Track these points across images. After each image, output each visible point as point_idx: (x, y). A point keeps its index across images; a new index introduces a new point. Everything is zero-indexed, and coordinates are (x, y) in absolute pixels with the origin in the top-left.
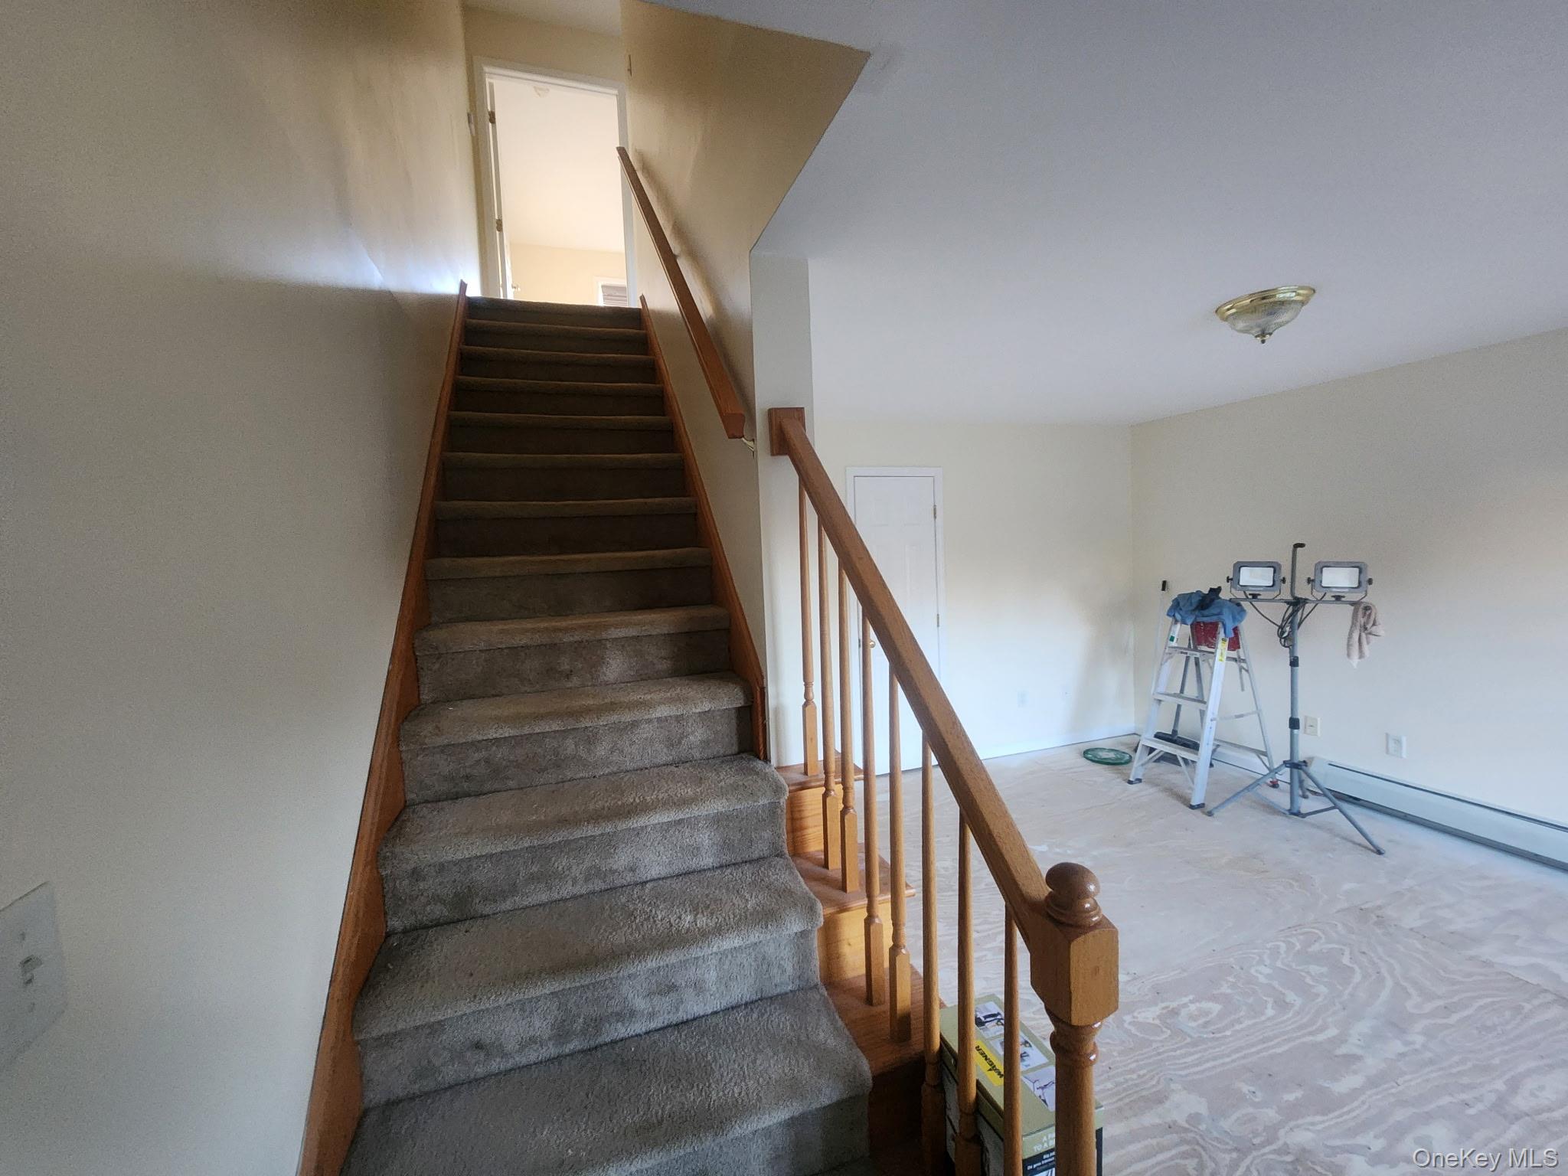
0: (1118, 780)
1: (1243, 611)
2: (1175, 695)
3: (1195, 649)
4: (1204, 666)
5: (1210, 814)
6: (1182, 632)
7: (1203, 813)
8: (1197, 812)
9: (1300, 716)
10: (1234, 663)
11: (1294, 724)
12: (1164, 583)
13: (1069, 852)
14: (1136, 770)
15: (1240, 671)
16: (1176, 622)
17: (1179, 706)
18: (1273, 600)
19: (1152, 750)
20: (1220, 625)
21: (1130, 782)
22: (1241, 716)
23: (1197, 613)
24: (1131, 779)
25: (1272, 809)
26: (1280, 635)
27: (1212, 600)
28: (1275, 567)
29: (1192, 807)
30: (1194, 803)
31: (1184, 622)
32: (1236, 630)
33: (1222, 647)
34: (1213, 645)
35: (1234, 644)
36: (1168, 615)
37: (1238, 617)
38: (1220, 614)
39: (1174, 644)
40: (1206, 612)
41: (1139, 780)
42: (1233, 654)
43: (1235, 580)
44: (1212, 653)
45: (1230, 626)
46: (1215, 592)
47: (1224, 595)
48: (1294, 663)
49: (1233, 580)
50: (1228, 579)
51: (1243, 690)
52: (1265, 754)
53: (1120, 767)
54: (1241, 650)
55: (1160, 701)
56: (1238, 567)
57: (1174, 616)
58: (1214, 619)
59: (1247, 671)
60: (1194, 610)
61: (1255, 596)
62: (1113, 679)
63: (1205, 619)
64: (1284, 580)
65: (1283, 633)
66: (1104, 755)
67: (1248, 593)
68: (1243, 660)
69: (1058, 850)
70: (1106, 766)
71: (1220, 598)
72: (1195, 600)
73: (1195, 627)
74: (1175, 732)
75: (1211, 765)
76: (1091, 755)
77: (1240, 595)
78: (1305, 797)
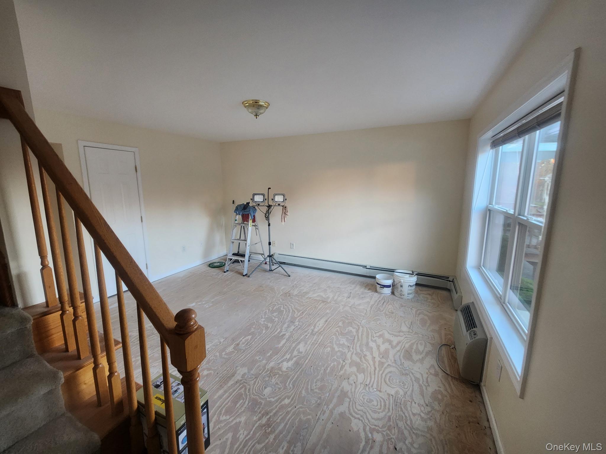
0: (221, 272)
1: (256, 209)
2: (238, 240)
3: (243, 223)
4: (246, 229)
5: (249, 277)
6: (239, 218)
7: (247, 277)
8: (245, 277)
9: (271, 241)
10: (254, 227)
11: (270, 244)
12: (233, 201)
13: (203, 303)
14: (226, 268)
15: (256, 229)
16: (237, 214)
17: (239, 243)
18: (263, 206)
19: (231, 259)
20: (250, 215)
21: (225, 272)
22: (257, 243)
23: (243, 211)
24: (225, 271)
25: (265, 271)
26: (265, 217)
27: (247, 206)
28: (263, 195)
29: (244, 276)
30: (244, 274)
31: (239, 214)
32: (254, 216)
33: (250, 222)
34: (248, 221)
35: (254, 221)
36: (235, 212)
37: (254, 211)
38: (250, 211)
39: (237, 222)
40: (245, 211)
41: (228, 271)
42: (254, 224)
43: (253, 200)
44: (248, 224)
45: (252, 215)
46: (248, 203)
47: (250, 205)
48: (269, 225)
49: (253, 199)
50: (251, 199)
51: (257, 235)
52: (263, 254)
53: (220, 268)
54: (256, 222)
55: (233, 242)
56: (254, 195)
57: (236, 212)
58: (248, 213)
59: (258, 229)
60: (242, 210)
61: (259, 205)
62: (218, 237)
63: (245, 213)
64: (266, 199)
65: (266, 216)
66: (216, 264)
67: (257, 204)
68: (257, 226)
69: (199, 303)
70: (217, 268)
71: (249, 206)
72: (242, 207)
73: (243, 216)
74: (238, 252)
75: (249, 261)
76: (212, 265)
77: (255, 204)
78: (273, 265)
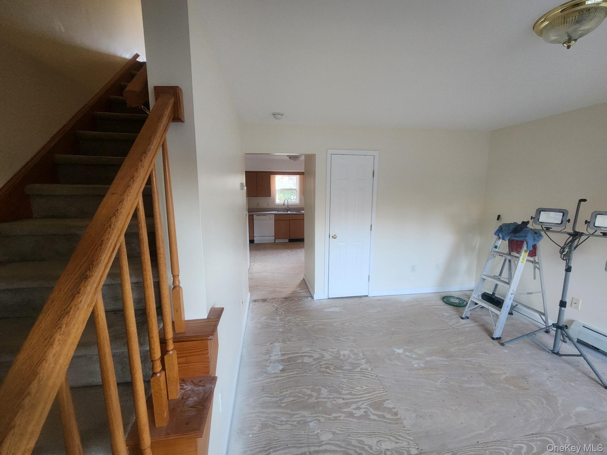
0: (456, 316)
1: (541, 235)
2: (494, 277)
3: (510, 254)
4: (512, 264)
5: (503, 345)
6: (503, 245)
7: (500, 343)
8: (496, 342)
10: (531, 264)
11: (563, 303)
12: (499, 216)
14: (467, 312)
15: (535, 268)
16: (499, 238)
17: (497, 285)
18: (560, 232)
19: (476, 304)
20: (525, 243)
21: (462, 318)
23: (512, 234)
24: (463, 316)
26: (562, 253)
27: (522, 228)
28: (565, 213)
29: (493, 339)
30: (495, 336)
31: (503, 239)
32: (535, 247)
33: (525, 254)
34: (519, 252)
35: (533, 253)
36: (495, 234)
37: (537, 238)
38: (526, 236)
39: (497, 250)
40: (517, 235)
41: (468, 318)
42: (532, 259)
43: (537, 219)
44: (518, 257)
45: (531, 243)
46: (525, 224)
47: (530, 226)
48: (568, 270)
49: (535, 219)
50: (532, 218)
51: (535, 279)
52: (544, 316)
54: (536, 257)
55: (484, 279)
56: (539, 211)
57: (498, 235)
58: (522, 239)
59: (539, 269)
60: (510, 233)
61: (548, 229)
63: (516, 239)
64: (569, 221)
65: (564, 251)
66: (452, 300)
67: (543, 227)
68: (537, 262)
70: (453, 307)
71: (528, 227)
72: (511, 228)
73: (511, 242)
74: (493, 294)
76: (446, 299)
77: (538, 227)
